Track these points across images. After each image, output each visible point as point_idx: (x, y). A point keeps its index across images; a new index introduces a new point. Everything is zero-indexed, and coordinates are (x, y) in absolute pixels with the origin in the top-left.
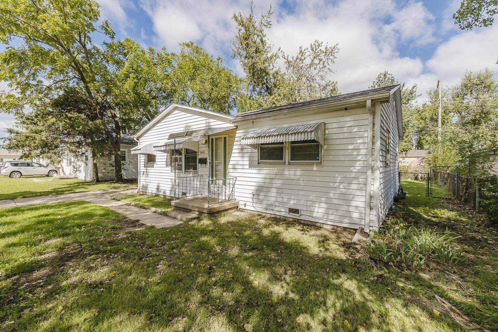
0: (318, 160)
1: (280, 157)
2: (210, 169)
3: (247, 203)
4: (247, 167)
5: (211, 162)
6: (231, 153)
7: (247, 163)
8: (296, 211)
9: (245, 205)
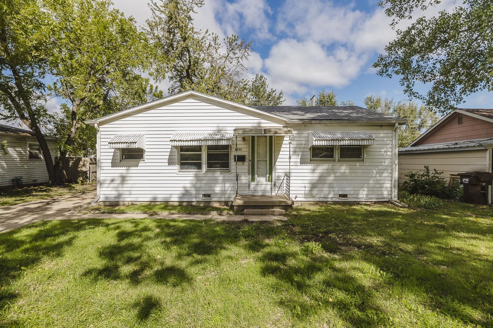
0: (361, 158)
1: (332, 156)
2: (250, 167)
3: (298, 196)
4: (299, 164)
5: (250, 159)
6: (280, 151)
7: (299, 160)
8: (345, 196)
9: (296, 197)
